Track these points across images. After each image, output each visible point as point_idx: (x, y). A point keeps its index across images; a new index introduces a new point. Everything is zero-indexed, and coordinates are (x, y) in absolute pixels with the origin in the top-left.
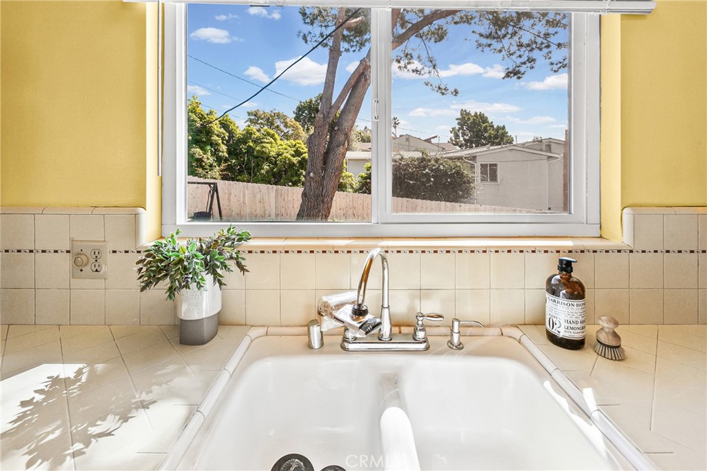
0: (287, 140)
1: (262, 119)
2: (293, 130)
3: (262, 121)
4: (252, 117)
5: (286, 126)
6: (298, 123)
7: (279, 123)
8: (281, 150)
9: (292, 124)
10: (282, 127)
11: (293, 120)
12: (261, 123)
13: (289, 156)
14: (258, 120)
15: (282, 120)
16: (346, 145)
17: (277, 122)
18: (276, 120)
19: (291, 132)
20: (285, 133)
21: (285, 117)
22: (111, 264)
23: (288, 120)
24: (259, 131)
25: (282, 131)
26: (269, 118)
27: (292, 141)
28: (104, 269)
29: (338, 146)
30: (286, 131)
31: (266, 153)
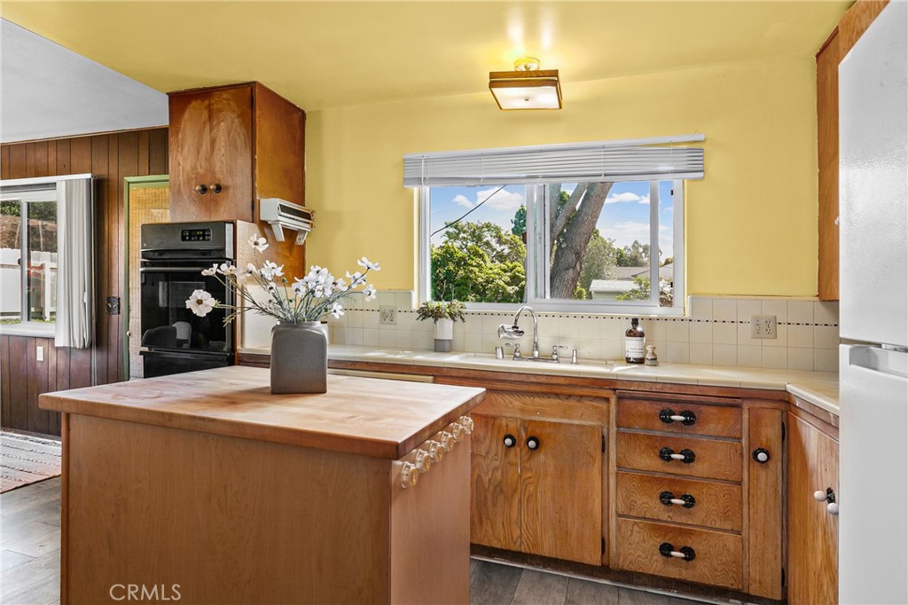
0: (501, 262)
1: (464, 232)
2: (510, 248)
3: (465, 235)
4: (451, 230)
5: (500, 241)
6: (517, 237)
7: (489, 238)
8: (492, 275)
9: (508, 238)
10: (493, 242)
11: (510, 232)
12: (464, 238)
13: (502, 283)
14: (459, 233)
15: (494, 234)
16: (578, 268)
17: (487, 237)
18: (485, 234)
19: (507, 251)
20: (498, 252)
21: (498, 230)
22: (399, 317)
23: (503, 233)
24: (461, 248)
25: (493, 250)
26: (475, 230)
27: (508, 263)
28: (395, 320)
29: (567, 269)
30: (499, 250)
31: (471, 279)
